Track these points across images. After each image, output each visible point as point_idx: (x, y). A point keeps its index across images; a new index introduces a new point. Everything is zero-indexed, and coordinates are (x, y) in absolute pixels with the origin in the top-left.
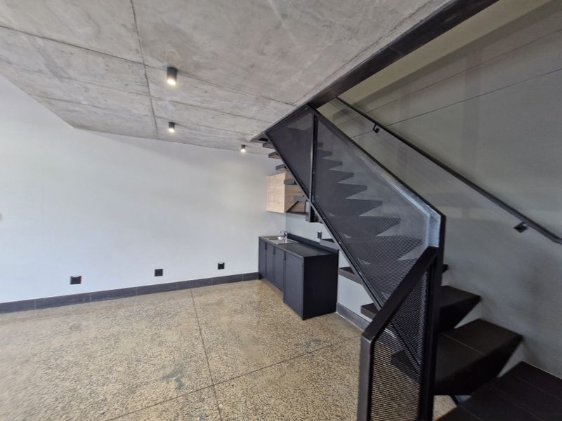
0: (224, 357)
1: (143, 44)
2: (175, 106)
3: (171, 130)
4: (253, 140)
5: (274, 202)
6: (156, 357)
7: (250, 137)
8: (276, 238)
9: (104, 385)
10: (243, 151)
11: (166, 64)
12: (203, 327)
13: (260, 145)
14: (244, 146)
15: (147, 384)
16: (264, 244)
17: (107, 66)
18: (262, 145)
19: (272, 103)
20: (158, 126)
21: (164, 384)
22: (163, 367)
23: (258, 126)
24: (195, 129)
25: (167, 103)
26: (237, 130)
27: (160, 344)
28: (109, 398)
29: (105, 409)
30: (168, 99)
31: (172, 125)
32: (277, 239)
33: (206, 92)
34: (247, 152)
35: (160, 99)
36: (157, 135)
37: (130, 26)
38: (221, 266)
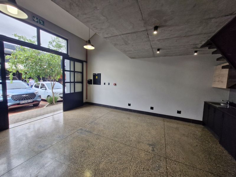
0: (174, 150)
1: (145, 23)
2: (159, 42)
3: (158, 52)
4: (202, 47)
5: (218, 81)
6: (147, 136)
7: (200, 45)
8: (219, 104)
9: (132, 136)
10: (196, 54)
11: (154, 26)
12: (166, 134)
14: (196, 52)
15: (143, 143)
16: (208, 106)
17: (137, 36)
18: (208, 48)
19: (213, 20)
20: (154, 52)
21: (148, 146)
22: (149, 141)
23: (205, 38)
24: (169, 49)
25: (156, 41)
26: (191, 44)
27: (149, 133)
28: (133, 141)
29: (131, 143)
30: (156, 40)
31: (158, 50)
32: (220, 105)
33: (171, 31)
34: (198, 54)
35: (153, 41)
36: (154, 56)
37: (141, 19)
38: (179, 112)
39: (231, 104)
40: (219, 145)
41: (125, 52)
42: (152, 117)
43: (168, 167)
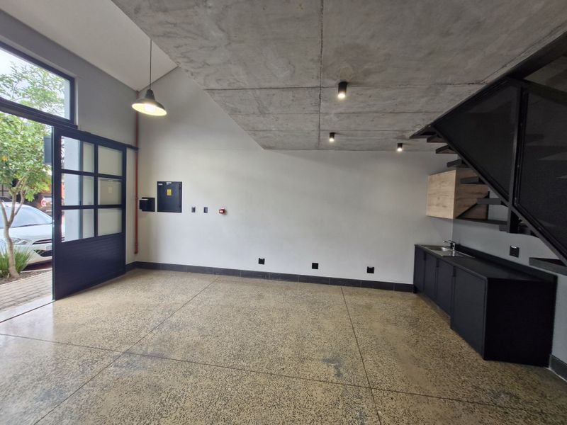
0: (380, 363)
1: (323, 70)
2: (338, 117)
3: (332, 140)
4: (414, 137)
5: (438, 205)
6: (316, 339)
7: (411, 133)
8: (439, 248)
9: (282, 346)
10: (400, 150)
11: (339, 81)
12: (355, 325)
13: (423, 141)
14: (400, 145)
15: (312, 360)
16: (423, 255)
17: (294, 97)
18: (426, 140)
19: (450, 89)
20: (321, 138)
21: (325, 366)
22: (323, 351)
23: (424, 120)
24: (352, 135)
25: (332, 116)
26: (396, 129)
27: (319, 329)
28: (286, 359)
29: (284, 367)
30: (334, 111)
31: (332, 135)
32: (440, 250)
33: (370, 97)
34: (404, 150)
35: (327, 114)
36: (320, 146)
37: (316, 58)
38: (371, 270)
39: (459, 248)
40: (451, 331)
41: (254, 131)
42: (316, 286)
43: (380, 412)
